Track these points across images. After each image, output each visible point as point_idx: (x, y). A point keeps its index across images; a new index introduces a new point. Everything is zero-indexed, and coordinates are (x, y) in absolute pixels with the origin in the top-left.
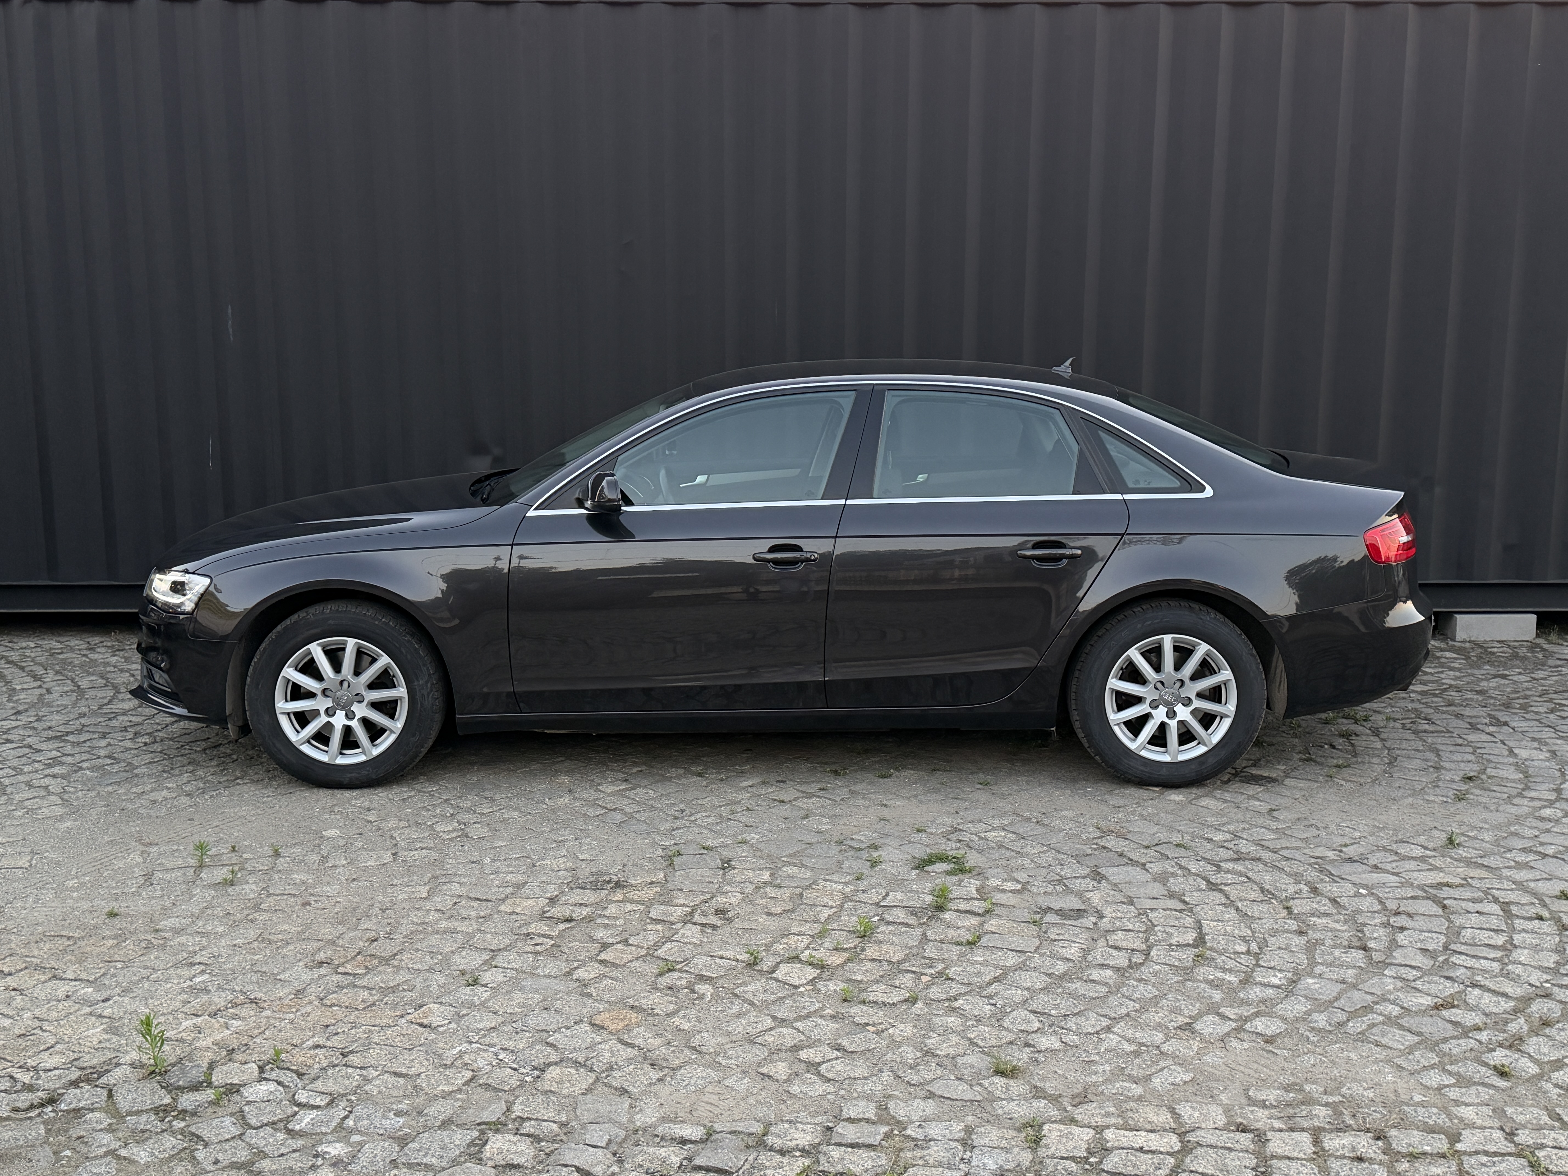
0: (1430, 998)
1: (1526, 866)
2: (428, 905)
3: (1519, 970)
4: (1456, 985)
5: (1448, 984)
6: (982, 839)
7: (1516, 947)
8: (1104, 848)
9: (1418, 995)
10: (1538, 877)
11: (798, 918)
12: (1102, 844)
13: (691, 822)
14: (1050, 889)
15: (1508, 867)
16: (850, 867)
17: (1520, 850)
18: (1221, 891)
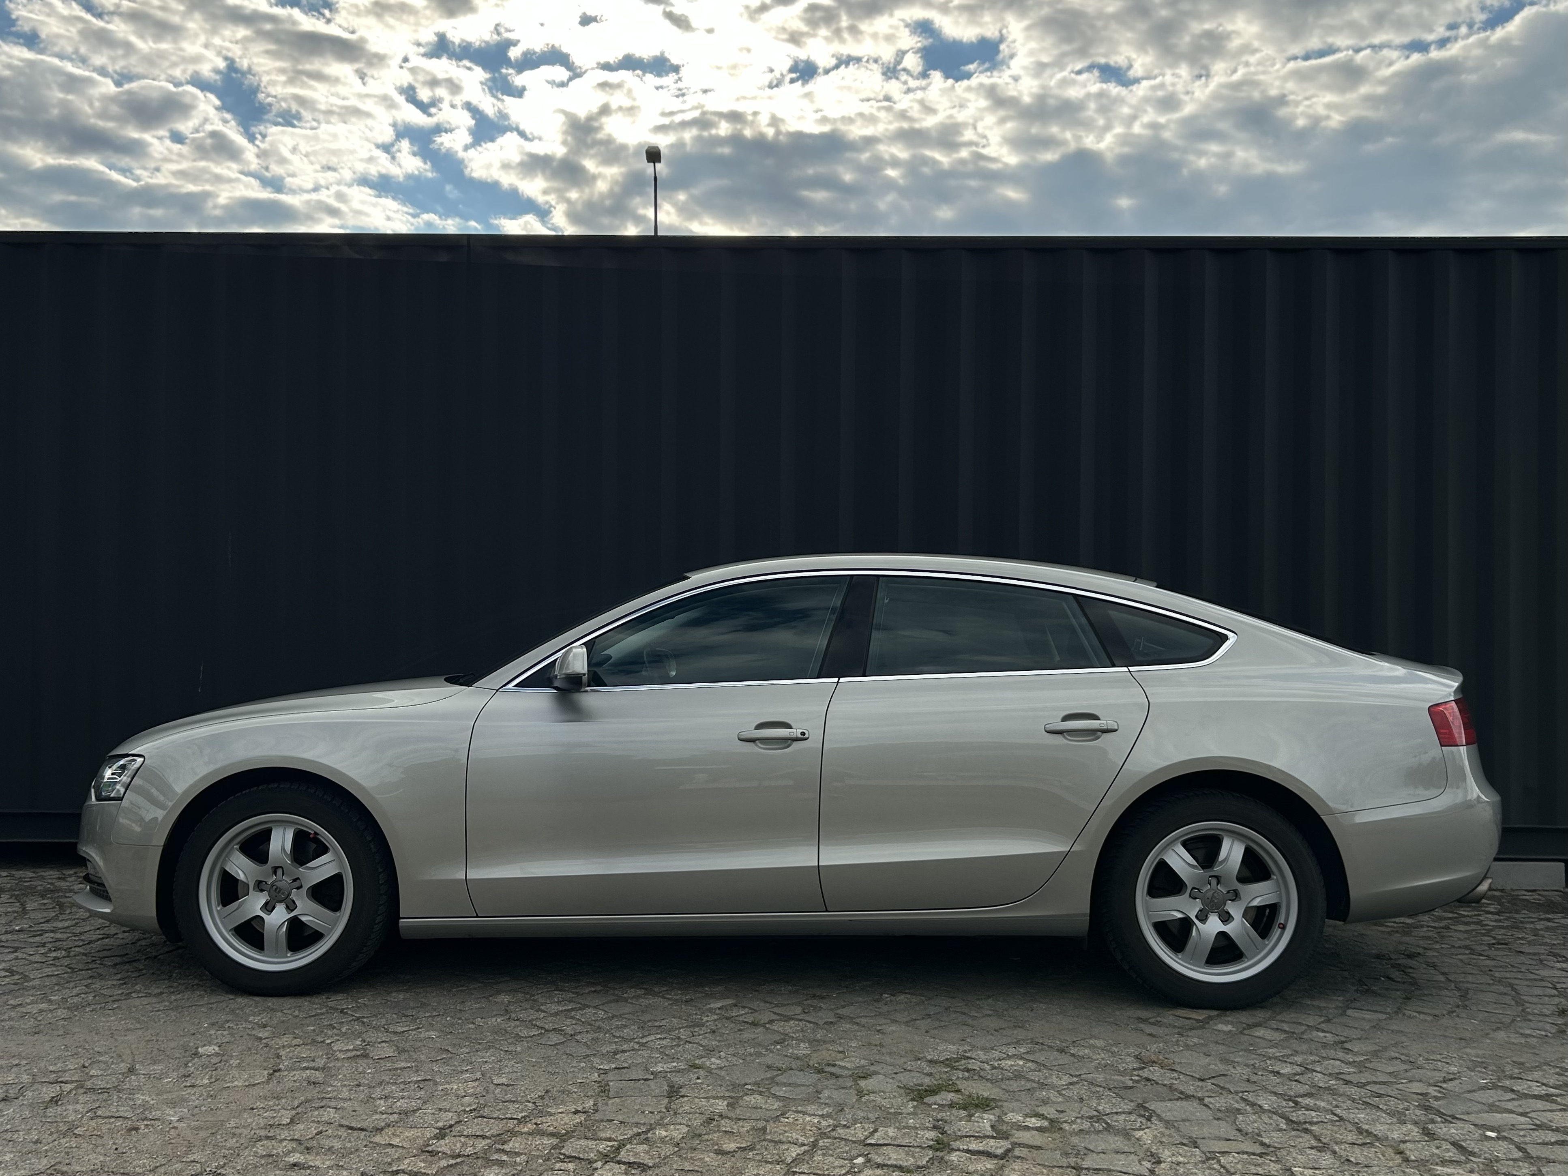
2: (285, 1134)
6: (995, 1068)
8: (1147, 1079)
11: (758, 1158)
12: (1145, 1075)
13: (642, 1045)
14: (1086, 1125)
16: (830, 1097)
18: (1306, 1131)
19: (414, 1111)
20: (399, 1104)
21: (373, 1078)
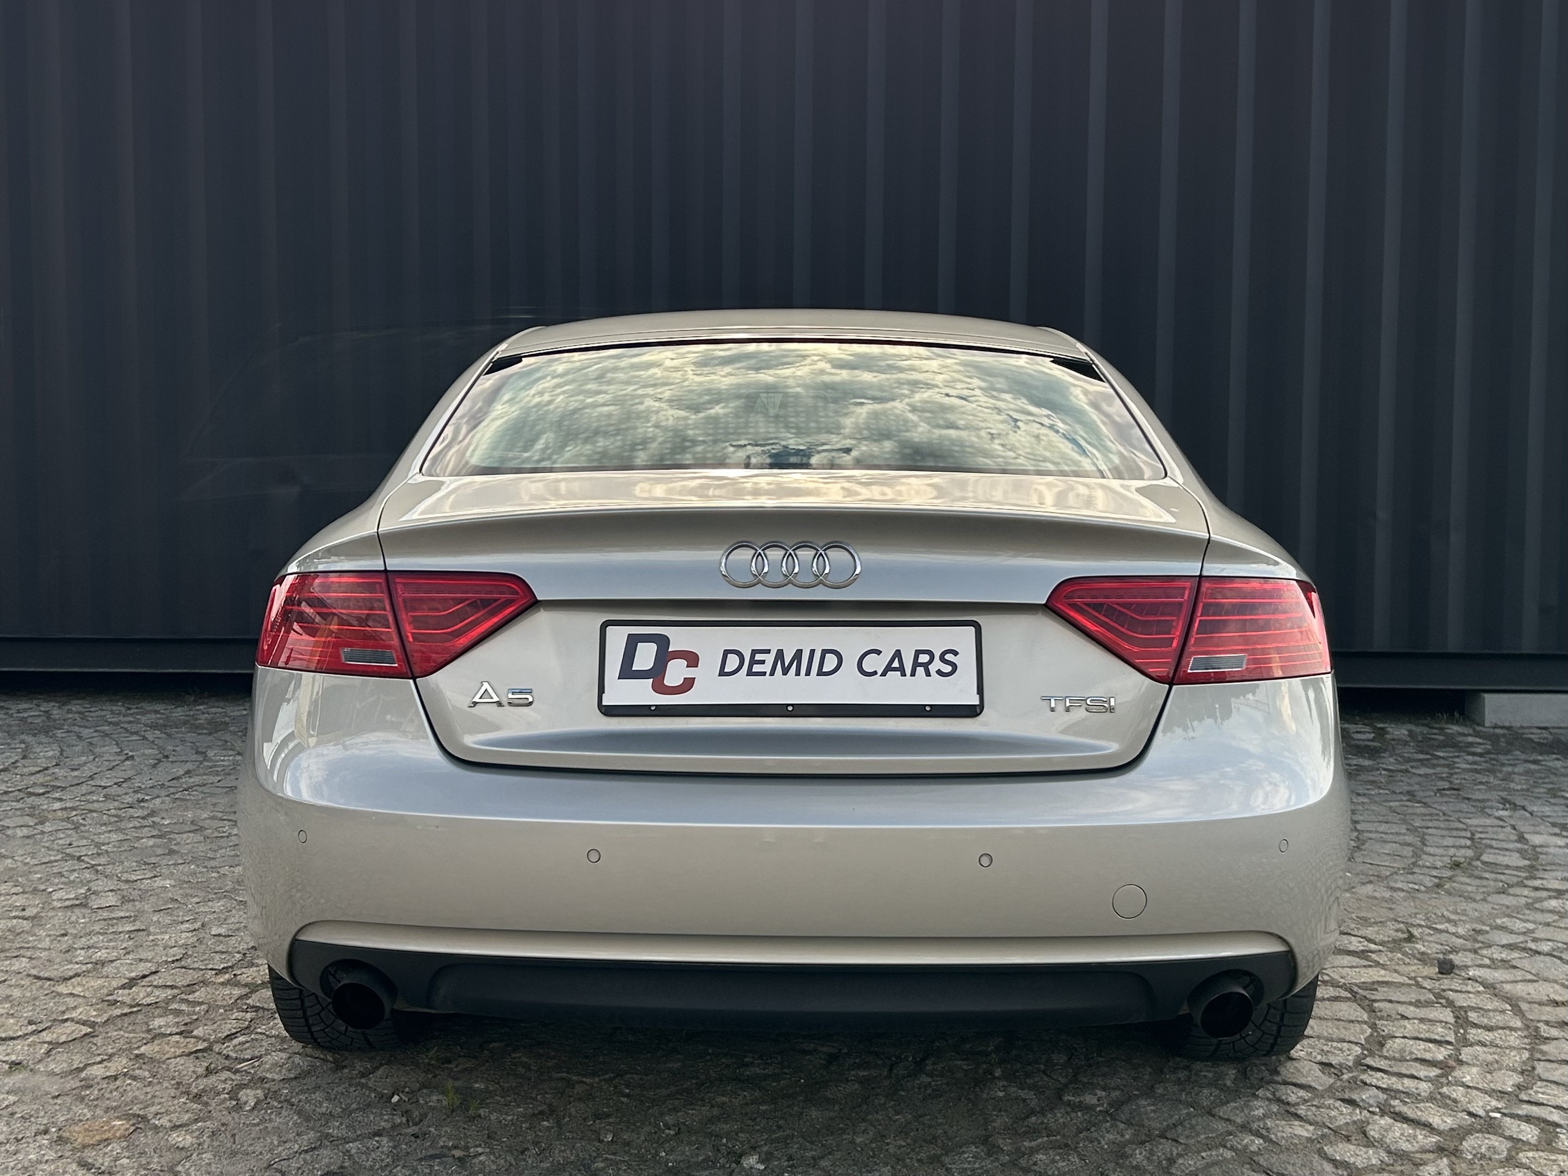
0: (1311, 1128)
1: (1507, 965)
3: (1458, 1093)
4: (1358, 1111)
5: (1346, 1109)
7: (1461, 1063)
9: (1296, 1123)
10: (1519, 978)
15: (1480, 966)
17: (1503, 946)
19: (112, 961)
20: (99, 954)
21: (83, 928)
